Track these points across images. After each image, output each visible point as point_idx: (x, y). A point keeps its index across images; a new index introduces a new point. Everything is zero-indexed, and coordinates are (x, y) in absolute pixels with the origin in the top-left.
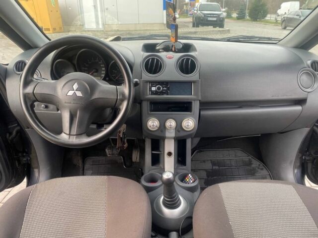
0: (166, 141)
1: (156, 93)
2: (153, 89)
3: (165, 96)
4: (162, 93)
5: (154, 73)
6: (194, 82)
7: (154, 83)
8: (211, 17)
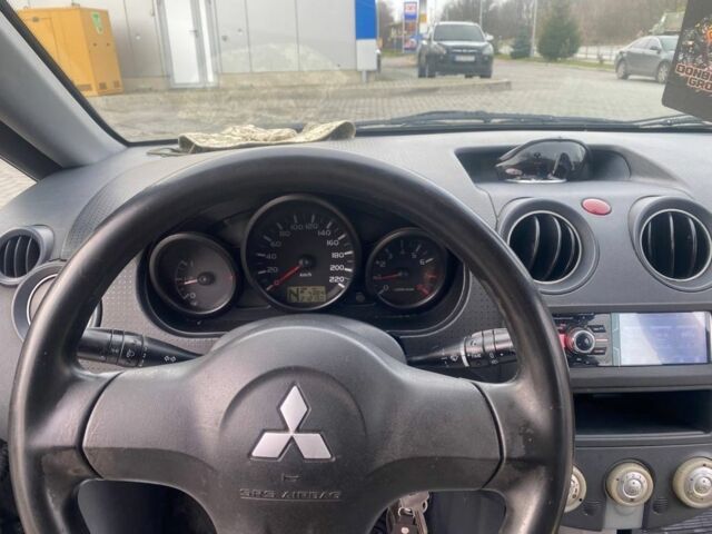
8: (462, 54)
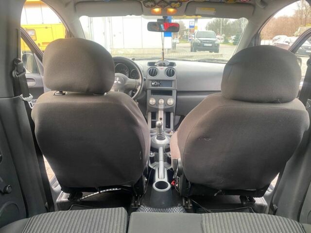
0: (159, 112)
1: (154, 86)
2: (153, 84)
3: (159, 87)
4: (157, 86)
5: (154, 76)
6: (173, 80)
7: (153, 81)
8: (207, 43)
